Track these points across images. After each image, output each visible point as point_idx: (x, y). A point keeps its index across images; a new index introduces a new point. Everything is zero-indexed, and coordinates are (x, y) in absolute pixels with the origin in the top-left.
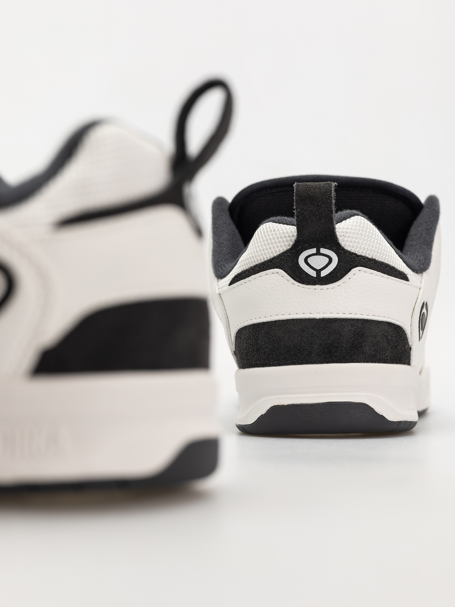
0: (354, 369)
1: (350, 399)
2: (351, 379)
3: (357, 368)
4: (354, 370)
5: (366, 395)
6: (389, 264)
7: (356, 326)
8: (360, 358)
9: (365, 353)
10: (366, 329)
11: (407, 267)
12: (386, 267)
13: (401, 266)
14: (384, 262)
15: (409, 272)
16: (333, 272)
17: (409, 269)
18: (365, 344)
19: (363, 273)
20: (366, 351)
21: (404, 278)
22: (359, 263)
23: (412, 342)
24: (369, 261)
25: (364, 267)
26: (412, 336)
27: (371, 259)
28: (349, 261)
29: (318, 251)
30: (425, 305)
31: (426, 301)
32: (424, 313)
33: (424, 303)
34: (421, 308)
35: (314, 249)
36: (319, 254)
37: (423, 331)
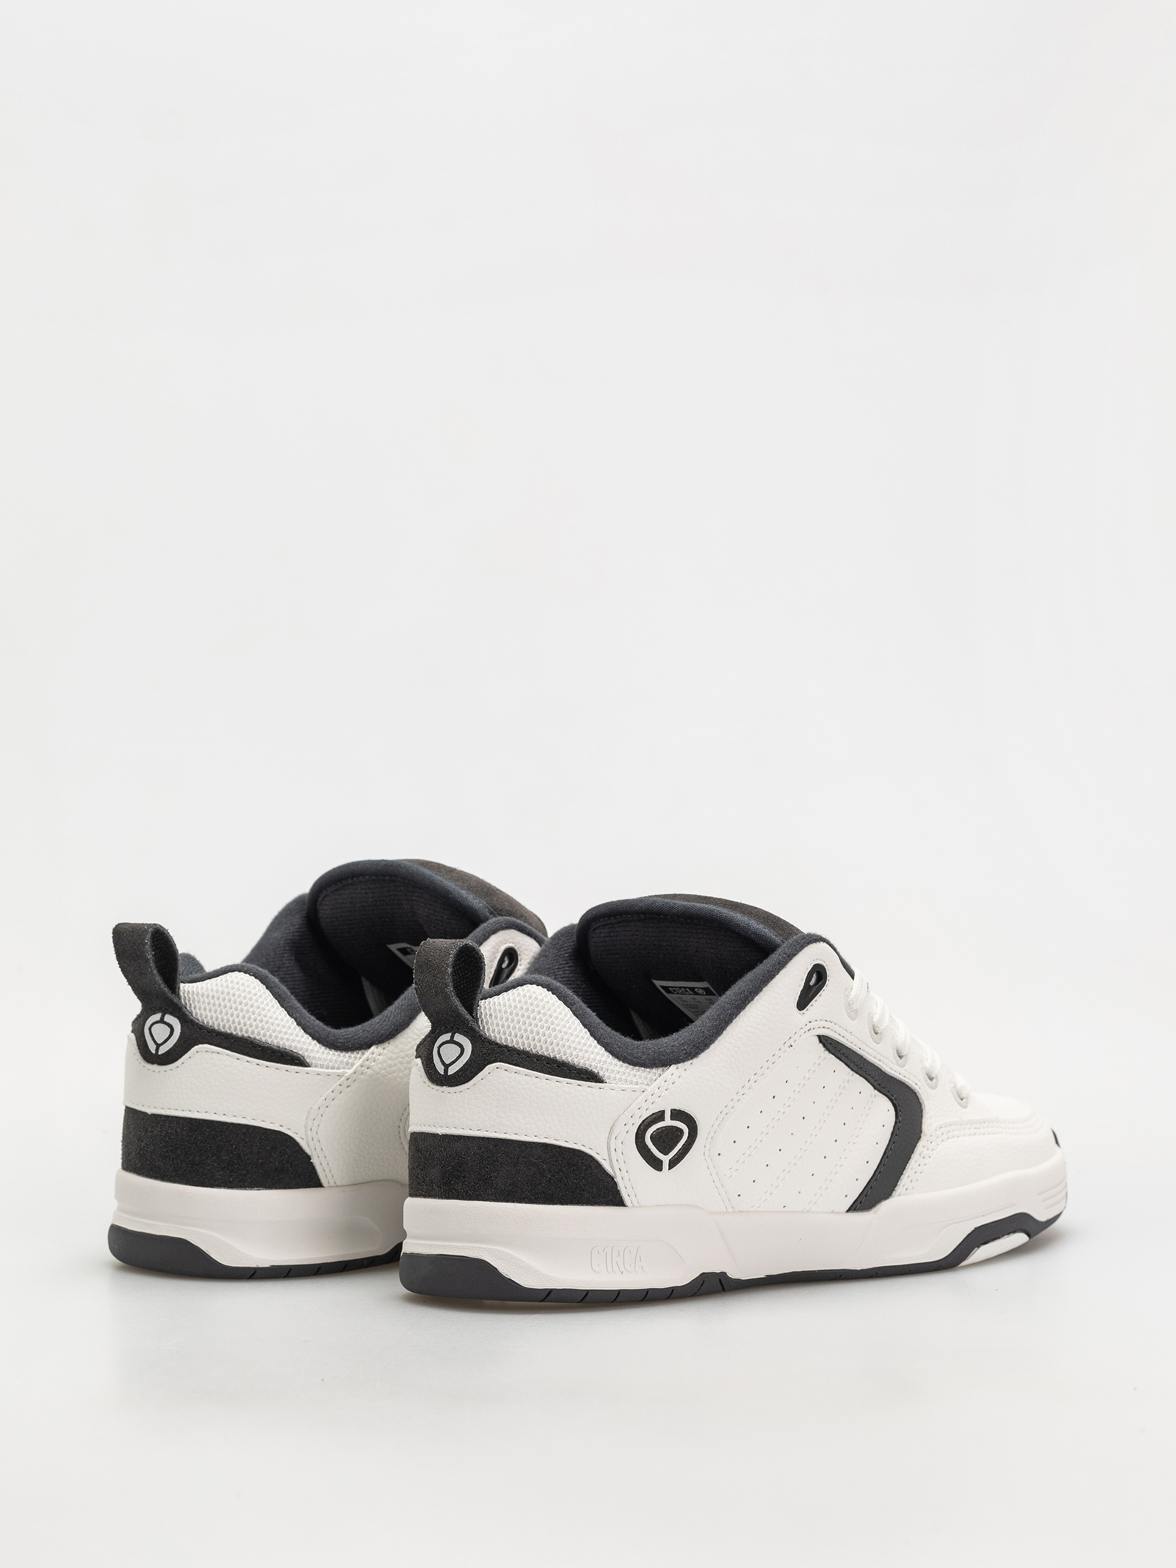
0: (474, 1210)
1: (464, 1254)
3: (478, 1209)
5: (488, 1249)
6: (558, 1058)
7: (484, 1148)
8: (488, 1194)
9: (495, 1188)
10: (500, 1153)
11: (616, 1060)
12: (548, 1063)
13: (590, 1060)
14: (548, 1056)
15: (617, 1068)
16: (461, 1069)
17: (621, 1063)
18: (496, 1175)
19: (503, 1072)
20: (497, 1184)
21: (589, 1079)
22: (499, 1056)
23: (614, 1172)
24: (518, 1053)
25: (505, 1063)
26: (615, 1163)
27: (523, 1051)
28: (485, 1054)
29: (452, 1037)
30: (668, 1115)
31: (674, 1109)
32: (669, 1126)
33: (663, 1112)
34: (643, 1121)
35: (450, 1034)
36: (452, 1041)
37: (681, 1154)
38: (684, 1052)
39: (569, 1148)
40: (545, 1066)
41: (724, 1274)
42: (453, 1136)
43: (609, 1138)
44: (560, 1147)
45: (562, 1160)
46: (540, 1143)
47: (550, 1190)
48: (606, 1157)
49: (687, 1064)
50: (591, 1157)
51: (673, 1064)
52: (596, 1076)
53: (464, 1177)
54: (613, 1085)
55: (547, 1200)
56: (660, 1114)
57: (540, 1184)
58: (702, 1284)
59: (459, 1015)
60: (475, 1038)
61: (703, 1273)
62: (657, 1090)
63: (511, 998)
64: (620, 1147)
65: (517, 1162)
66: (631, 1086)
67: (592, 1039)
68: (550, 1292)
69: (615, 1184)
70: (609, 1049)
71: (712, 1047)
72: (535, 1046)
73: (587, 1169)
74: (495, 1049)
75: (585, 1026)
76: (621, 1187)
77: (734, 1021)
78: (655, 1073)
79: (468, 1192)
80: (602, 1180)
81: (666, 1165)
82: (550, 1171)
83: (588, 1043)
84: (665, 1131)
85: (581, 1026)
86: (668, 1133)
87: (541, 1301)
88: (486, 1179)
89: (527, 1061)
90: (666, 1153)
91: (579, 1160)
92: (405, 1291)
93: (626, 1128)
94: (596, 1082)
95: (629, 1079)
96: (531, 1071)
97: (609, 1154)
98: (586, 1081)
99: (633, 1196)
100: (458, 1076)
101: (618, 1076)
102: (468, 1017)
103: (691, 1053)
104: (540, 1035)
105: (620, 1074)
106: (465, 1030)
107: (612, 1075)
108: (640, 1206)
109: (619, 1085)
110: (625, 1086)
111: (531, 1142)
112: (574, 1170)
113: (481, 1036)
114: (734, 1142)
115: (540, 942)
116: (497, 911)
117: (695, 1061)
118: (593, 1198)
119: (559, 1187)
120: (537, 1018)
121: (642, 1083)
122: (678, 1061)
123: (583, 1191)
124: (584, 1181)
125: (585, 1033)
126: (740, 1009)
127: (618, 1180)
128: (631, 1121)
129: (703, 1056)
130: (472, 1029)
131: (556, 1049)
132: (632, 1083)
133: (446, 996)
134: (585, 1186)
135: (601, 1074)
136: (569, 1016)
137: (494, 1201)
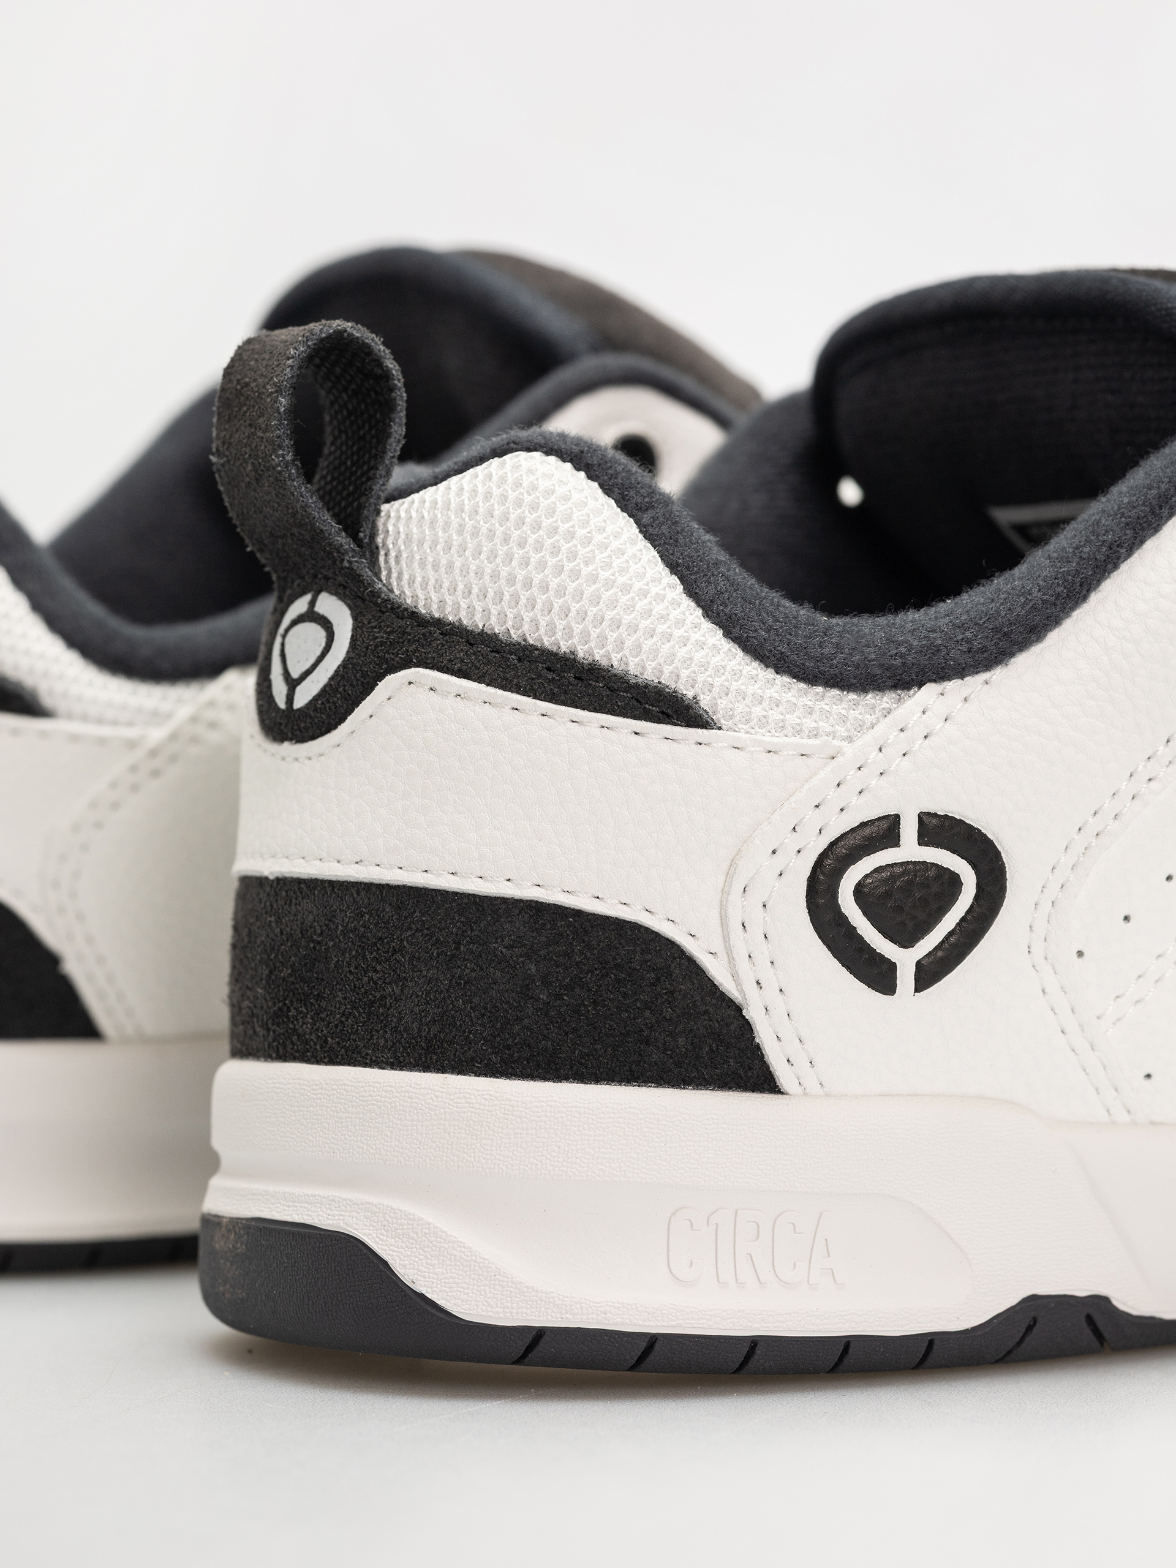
0: (335, 1092)
1: (309, 1215)
2: (321, 1133)
3: (345, 1090)
4: (333, 1095)
5: (367, 1203)
6: (581, 654)
7: (371, 915)
8: (376, 1047)
9: (395, 1030)
10: (410, 928)
11: (756, 664)
12: (549, 669)
13: (677, 663)
14: (555, 649)
15: (754, 688)
16: (324, 692)
17: (770, 674)
18: (398, 992)
19: (423, 695)
20: (400, 1020)
21: (668, 716)
22: (415, 651)
23: (742, 991)
24: (468, 642)
25: (432, 668)
26: (743, 965)
27: (482, 633)
28: (382, 644)
29: (312, 603)
30: (909, 830)
31: (929, 814)
32: (914, 863)
33: (893, 822)
34: (833, 844)
35: (308, 597)
36: (311, 616)
37: (955, 946)
38: (964, 647)
39: (607, 918)
40: (539, 676)
41: (1101, 1302)
42: (299, 881)
43: (725, 892)
44: (578, 913)
45: (581, 952)
46: (521, 901)
47: (545, 1037)
48: (718, 946)
49: (973, 683)
50: (671, 944)
51: (931, 681)
52: (688, 707)
53: (319, 997)
54: (742, 735)
55: (538, 1066)
56: (885, 825)
57: (519, 1019)
58: (1029, 1329)
59: (318, 536)
60: (363, 600)
61: (1033, 1298)
62: (874, 754)
63: (481, 489)
64: (757, 920)
65: (453, 956)
66: (796, 740)
67: (688, 603)
68: (538, 1336)
69: (747, 1027)
70: (736, 632)
71: (1054, 637)
72: (518, 618)
73: (658, 980)
74: (409, 630)
75: (673, 567)
76: (765, 1035)
77: (1124, 567)
78: (874, 707)
79: (326, 1042)
80: (706, 1012)
81: (906, 977)
82: (546, 982)
83: (675, 614)
84: (902, 874)
85: (661, 565)
86: (910, 883)
87: (514, 1363)
88: (372, 1003)
89: (489, 662)
90: (906, 941)
91: (634, 952)
92: (215, 1327)
93: (778, 862)
94: (688, 725)
95: (791, 719)
96: (500, 692)
97: (726, 939)
98: (659, 721)
99: (802, 1063)
100: (316, 710)
101: (757, 711)
102: (343, 540)
103: (983, 650)
104: (535, 589)
105: (765, 704)
106: (340, 579)
107: (740, 708)
108: (827, 1095)
109: (759, 737)
110: (776, 740)
111: (496, 898)
112: (618, 981)
113: (376, 594)
114: (1126, 918)
115: (720, 420)
116: (608, 342)
117: (998, 674)
118: (678, 1065)
119: (575, 1030)
120: (530, 541)
121: (833, 735)
122: (942, 674)
123: (647, 1044)
124: (648, 1013)
125: (671, 586)
126: (1143, 529)
127: (753, 1013)
128: (792, 842)
129: (1023, 662)
130: (357, 578)
131: (577, 629)
132: (799, 732)
133: (277, 480)
134: (651, 1028)
135: (705, 702)
136: (625, 537)
137: (393, 1066)
